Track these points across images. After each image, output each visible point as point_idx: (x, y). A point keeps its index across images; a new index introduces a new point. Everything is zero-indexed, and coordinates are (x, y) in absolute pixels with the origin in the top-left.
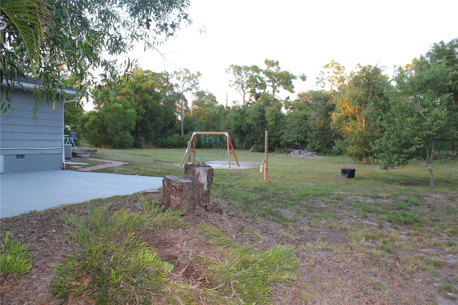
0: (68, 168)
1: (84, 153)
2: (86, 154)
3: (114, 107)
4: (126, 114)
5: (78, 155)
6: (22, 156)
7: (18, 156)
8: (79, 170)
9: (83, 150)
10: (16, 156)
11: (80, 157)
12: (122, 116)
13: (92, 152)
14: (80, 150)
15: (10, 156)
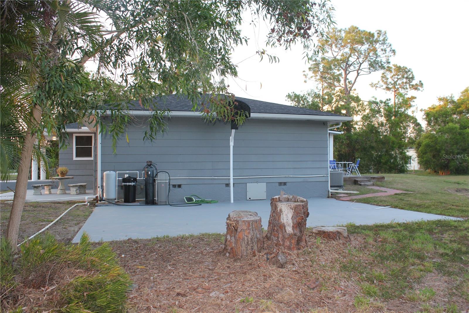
0: (333, 196)
1: (366, 181)
2: (369, 181)
3: (448, 128)
4: (464, 135)
5: (359, 183)
6: (285, 184)
7: (280, 184)
8: (342, 199)
9: (367, 178)
10: (278, 184)
11: (361, 185)
12: (458, 137)
13: (379, 179)
14: (364, 177)
15: (272, 183)
